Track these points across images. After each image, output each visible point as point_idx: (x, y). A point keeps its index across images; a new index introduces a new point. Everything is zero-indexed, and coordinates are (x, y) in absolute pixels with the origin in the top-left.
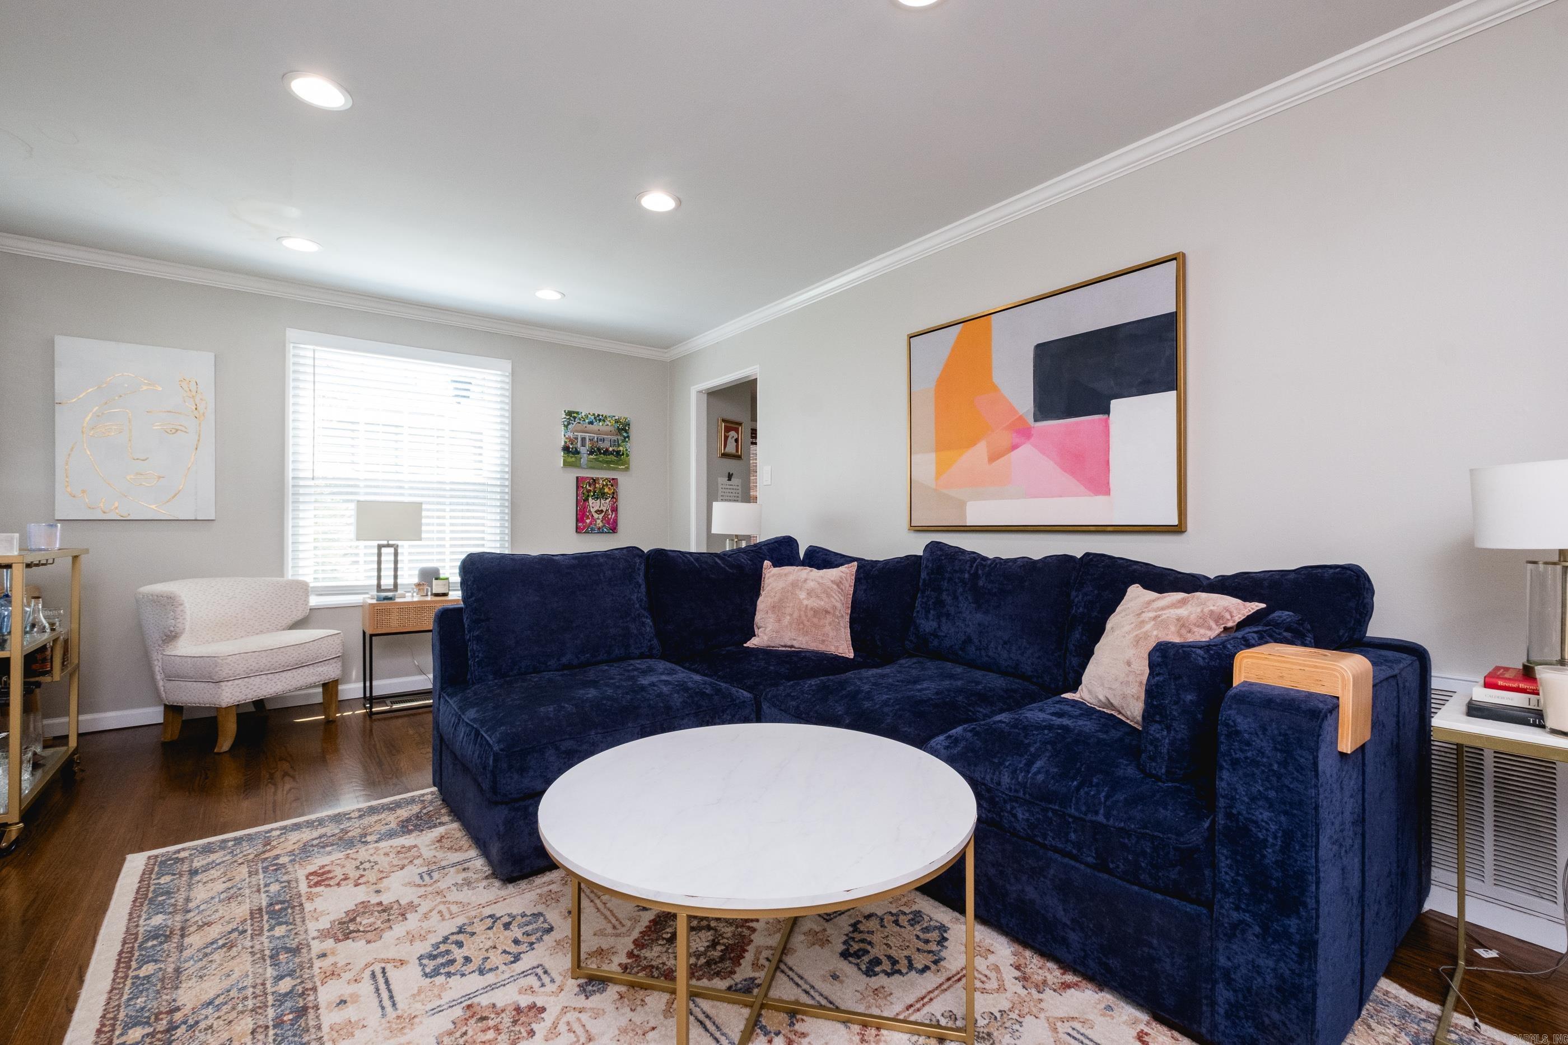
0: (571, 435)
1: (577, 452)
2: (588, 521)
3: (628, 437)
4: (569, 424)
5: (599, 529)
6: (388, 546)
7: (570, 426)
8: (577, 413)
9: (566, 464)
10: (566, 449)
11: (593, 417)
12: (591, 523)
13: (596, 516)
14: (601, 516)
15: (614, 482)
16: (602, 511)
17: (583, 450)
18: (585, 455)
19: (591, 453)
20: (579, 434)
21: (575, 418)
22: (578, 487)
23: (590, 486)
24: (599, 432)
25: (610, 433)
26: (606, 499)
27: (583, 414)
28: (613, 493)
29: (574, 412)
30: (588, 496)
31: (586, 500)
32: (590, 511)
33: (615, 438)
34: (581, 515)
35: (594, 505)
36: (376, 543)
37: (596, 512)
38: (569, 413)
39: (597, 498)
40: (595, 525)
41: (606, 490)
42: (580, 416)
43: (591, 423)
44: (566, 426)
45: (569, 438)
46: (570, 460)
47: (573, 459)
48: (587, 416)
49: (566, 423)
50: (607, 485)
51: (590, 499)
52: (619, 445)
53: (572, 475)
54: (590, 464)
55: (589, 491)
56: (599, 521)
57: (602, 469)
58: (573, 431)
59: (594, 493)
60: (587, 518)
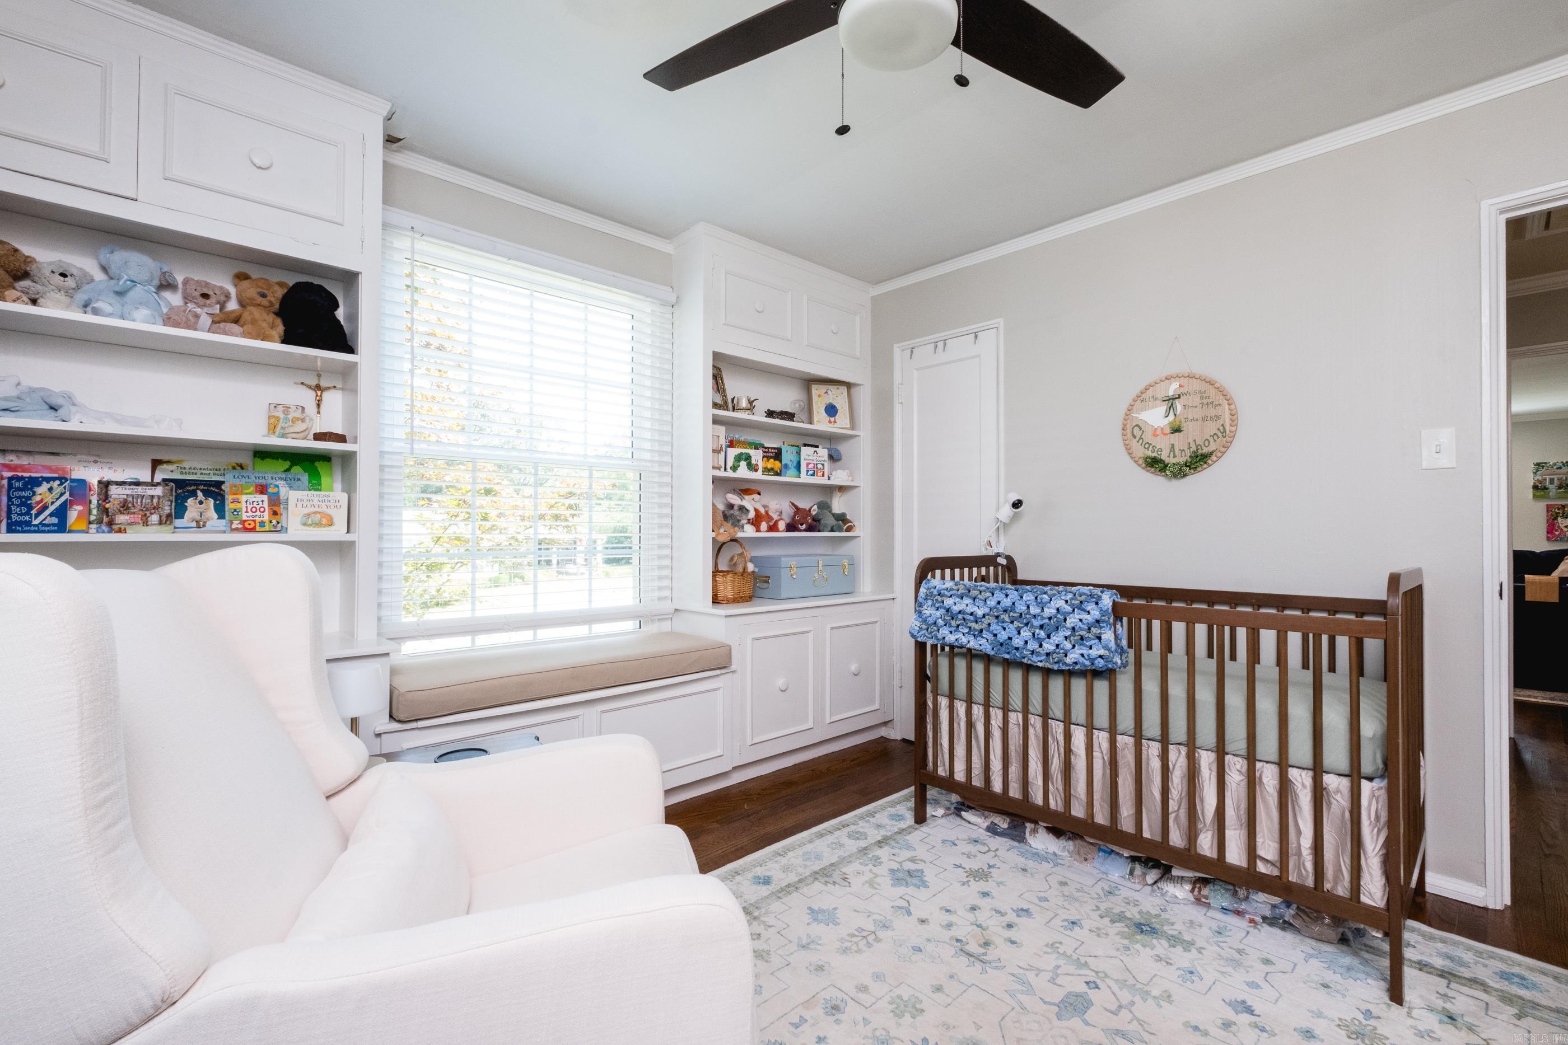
0: (1540, 478)
1: (1545, 488)
2: (1557, 533)
4: (1537, 471)
7: (1539, 473)
8: (1546, 463)
9: (1535, 497)
10: (1535, 487)
11: (1561, 465)
12: (1559, 534)
17: (1551, 486)
18: (1554, 490)
19: (1560, 488)
20: (1548, 477)
21: (1543, 467)
22: (1547, 511)
23: (1559, 509)
27: (1551, 463)
29: (1542, 463)
30: (1557, 516)
31: (1556, 518)
32: (1559, 527)
34: (1551, 529)
37: (1565, 527)
38: (1538, 464)
42: (1548, 465)
43: (1560, 468)
44: (1535, 473)
45: (1538, 480)
46: (1538, 494)
47: (1542, 493)
48: (1555, 464)
49: (1535, 471)
51: (1559, 519)
53: (1542, 504)
54: (1559, 496)
55: (1557, 514)
58: (1541, 475)
59: (1563, 514)
60: (1557, 530)
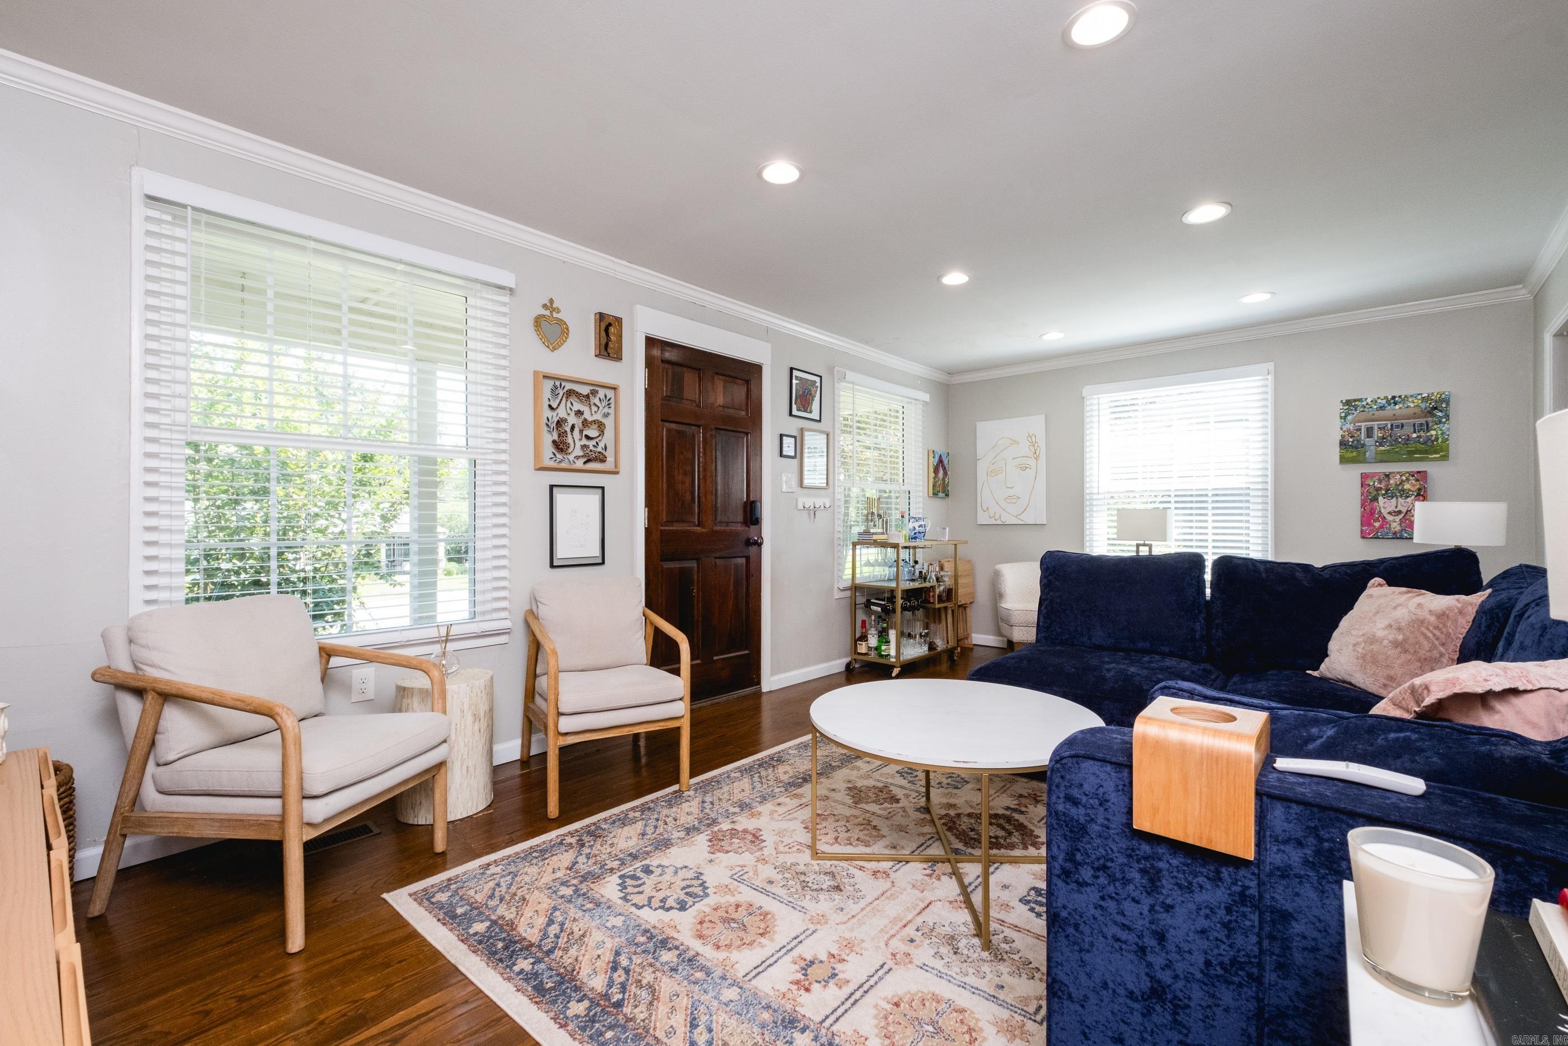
0: (1351, 427)
1: (1360, 445)
2: (1377, 524)
3: (1447, 417)
4: (1347, 414)
5: (1395, 533)
6: (1144, 545)
7: (1349, 417)
8: (1360, 400)
9: (1343, 460)
10: (1343, 444)
11: (1384, 402)
12: (1381, 527)
13: (1389, 518)
14: (1398, 518)
15: (1422, 476)
16: (1400, 512)
17: (1369, 442)
18: (1372, 448)
19: (1382, 444)
20: (1363, 424)
21: (1356, 406)
23: (1380, 482)
24: (1395, 417)
25: (1415, 416)
26: (1407, 497)
27: (1369, 400)
28: (1419, 490)
29: (1355, 401)
31: (1375, 499)
33: (1423, 421)
34: (1369, 516)
35: (1385, 505)
36: (1134, 543)
37: (1390, 513)
38: (1348, 403)
39: (1392, 497)
40: (1390, 529)
41: (1407, 486)
42: (1364, 403)
43: (1382, 408)
44: (1344, 418)
45: (1349, 430)
46: (1349, 455)
47: (1354, 454)
48: (1374, 401)
49: (1343, 415)
50: (1408, 479)
51: (1380, 498)
52: (1428, 430)
53: (1353, 473)
54: (1379, 457)
56: (1394, 525)
57: (1399, 461)
58: (1354, 422)
59: (1387, 490)
60: (1377, 520)
